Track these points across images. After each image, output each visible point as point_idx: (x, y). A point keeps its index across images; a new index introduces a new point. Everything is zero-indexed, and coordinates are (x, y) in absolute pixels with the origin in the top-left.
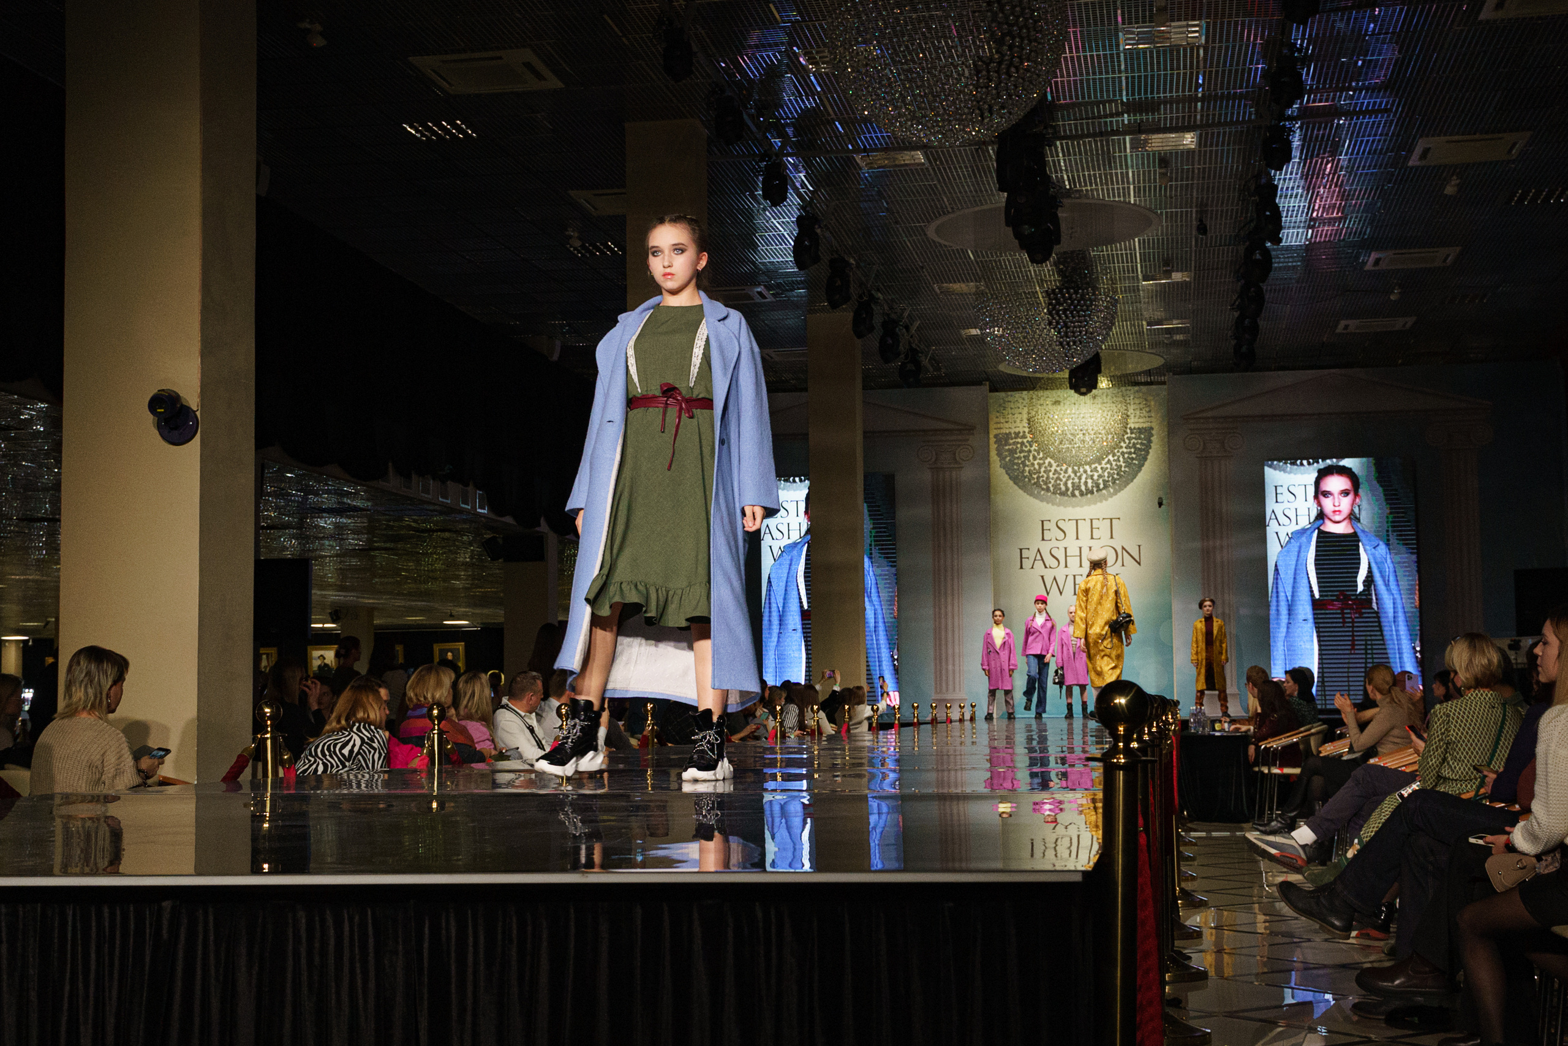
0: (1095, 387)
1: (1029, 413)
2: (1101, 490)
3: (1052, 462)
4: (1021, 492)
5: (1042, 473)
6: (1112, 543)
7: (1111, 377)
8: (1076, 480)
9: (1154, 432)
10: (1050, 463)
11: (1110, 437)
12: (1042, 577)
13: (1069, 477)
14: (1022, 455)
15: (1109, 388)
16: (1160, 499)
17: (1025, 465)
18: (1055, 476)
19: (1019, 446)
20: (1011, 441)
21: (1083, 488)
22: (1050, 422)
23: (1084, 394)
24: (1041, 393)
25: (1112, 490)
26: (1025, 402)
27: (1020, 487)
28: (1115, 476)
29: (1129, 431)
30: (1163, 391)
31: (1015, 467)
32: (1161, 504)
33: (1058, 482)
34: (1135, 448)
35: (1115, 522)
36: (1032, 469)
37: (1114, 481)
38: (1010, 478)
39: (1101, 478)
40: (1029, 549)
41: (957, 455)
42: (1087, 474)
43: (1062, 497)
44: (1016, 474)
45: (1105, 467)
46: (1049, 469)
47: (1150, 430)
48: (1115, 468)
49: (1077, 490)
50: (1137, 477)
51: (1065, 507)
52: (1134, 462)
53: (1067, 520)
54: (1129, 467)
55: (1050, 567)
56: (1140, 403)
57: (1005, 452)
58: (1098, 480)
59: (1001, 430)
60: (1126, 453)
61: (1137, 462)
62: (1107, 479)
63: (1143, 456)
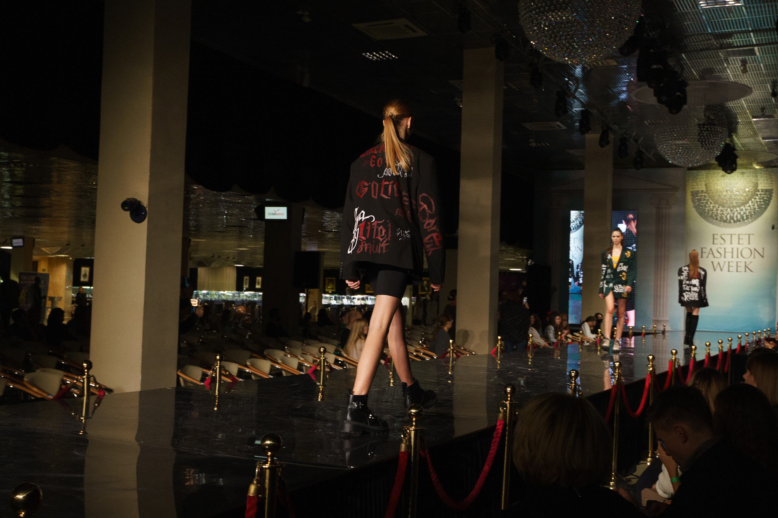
1: (706, 181)
2: (745, 220)
3: (720, 205)
4: (703, 220)
5: (714, 211)
6: (749, 246)
8: (732, 215)
9: (774, 191)
10: (718, 206)
11: (748, 194)
12: (712, 262)
14: (705, 201)
16: (773, 225)
17: (705, 206)
18: (721, 212)
19: (703, 197)
20: (699, 195)
21: (735, 219)
22: (718, 186)
25: (750, 220)
26: (707, 176)
27: (703, 218)
28: (752, 213)
31: (701, 207)
32: (773, 228)
33: (723, 215)
34: (764, 200)
35: (751, 236)
36: (709, 208)
37: (752, 215)
38: (698, 213)
39: (745, 214)
40: (706, 248)
41: (669, 201)
42: (738, 212)
43: (724, 223)
44: (701, 211)
45: (747, 208)
46: (718, 209)
47: (771, 190)
48: (753, 209)
49: (732, 220)
50: (764, 214)
51: (725, 228)
52: (762, 206)
53: (726, 234)
54: (760, 209)
55: (717, 257)
56: (767, 177)
57: (696, 200)
58: (743, 215)
59: (695, 189)
60: (759, 202)
61: (764, 207)
62: (748, 215)
63: (767, 203)
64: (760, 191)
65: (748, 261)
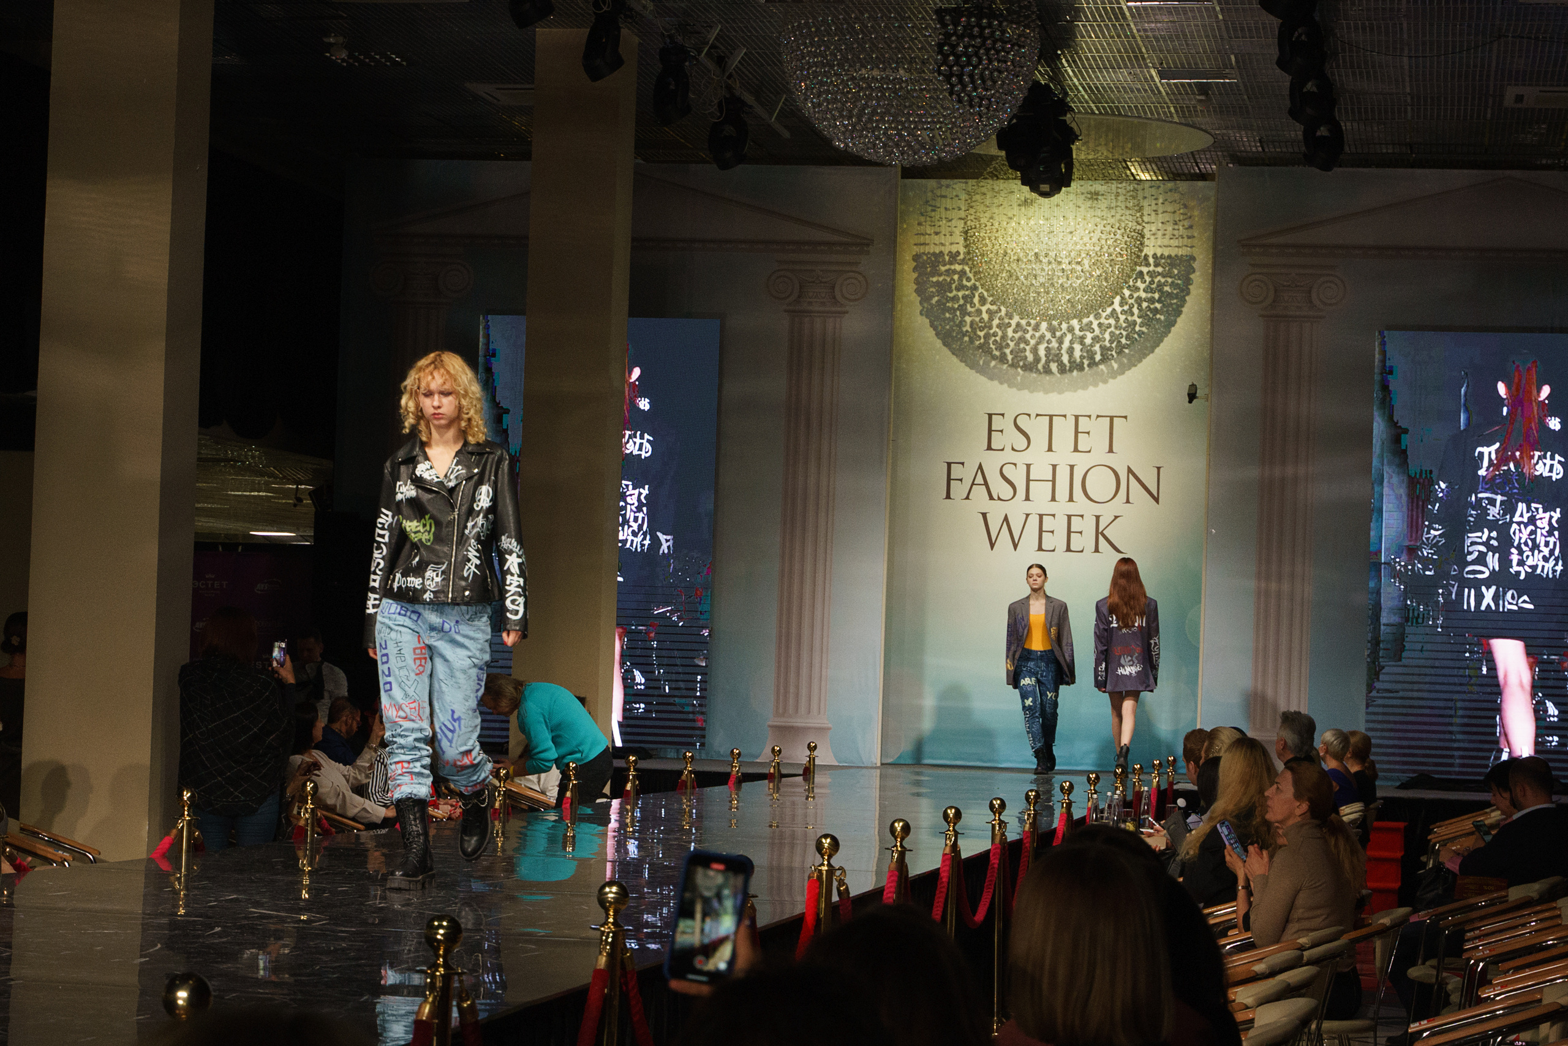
0: (1068, 182)
2: (1097, 364)
3: (1013, 308)
4: (955, 359)
5: (995, 329)
6: (1110, 459)
8: (1054, 344)
9: (1195, 265)
10: (1008, 310)
11: (1118, 269)
12: (984, 515)
13: (1042, 337)
14: (960, 294)
16: (1192, 386)
17: (965, 313)
18: (1017, 336)
19: (956, 277)
20: (943, 269)
21: (1065, 359)
24: (998, 184)
25: (1115, 366)
27: (953, 352)
28: (1123, 341)
31: (947, 315)
32: (1192, 397)
33: (1022, 346)
34: (1161, 291)
35: (1117, 422)
36: (977, 319)
37: (1120, 349)
38: (937, 335)
39: (1098, 342)
40: (963, 464)
41: (837, 289)
42: (1073, 334)
43: (1027, 374)
44: (948, 327)
45: (1107, 322)
46: (1007, 321)
47: (1188, 261)
48: (1124, 325)
49: (1054, 362)
50: (1162, 345)
51: (1032, 392)
52: (1158, 316)
53: (1033, 416)
54: (1150, 326)
55: (999, 499)
56: (1174, 212)
57: (931, 287)
58: (1092, 346)
59: (927, 247)
60: (1145, 301)
61: (1162, 318)
62: (1108, 345)
63: (1174, 306)
64: (1151, 260)
65: (1106, 513)
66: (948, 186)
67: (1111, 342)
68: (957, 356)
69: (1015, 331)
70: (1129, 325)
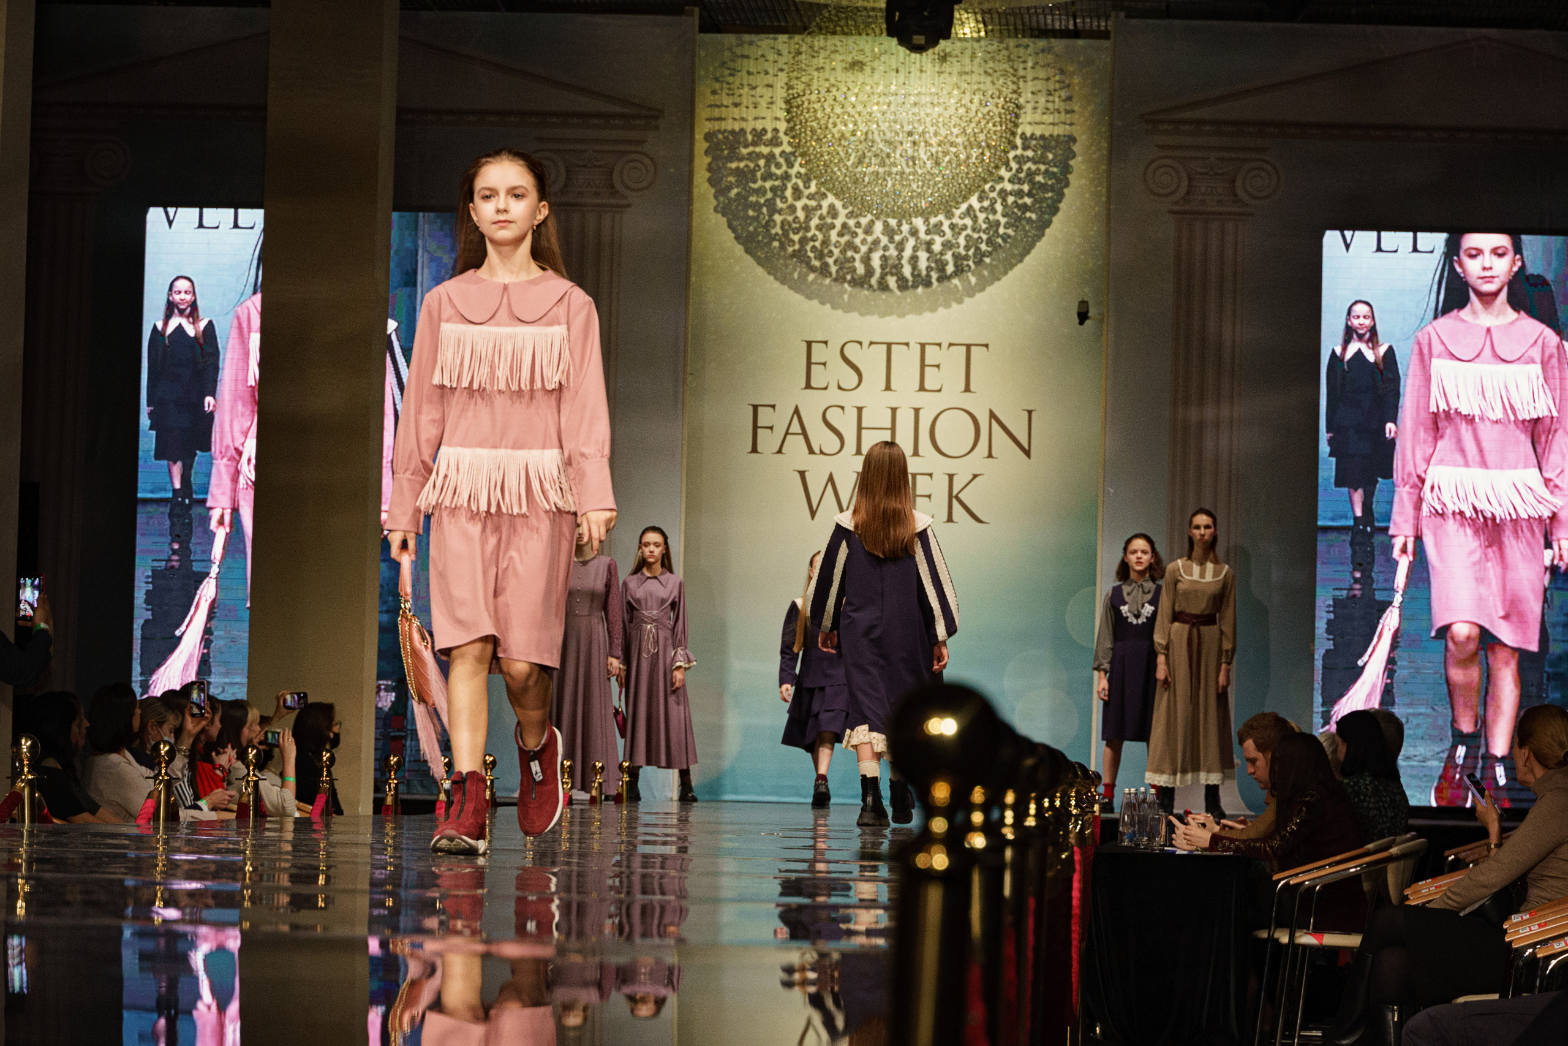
0: (947, 35)
1: (790, 87)
2: (949, 278)
3: (838, 204)
4: (760, 271)
5: (813, 231)
6: (967, 401)
7: (983, 12)
8: (893, 252)
9: (1076, 148)
10: (832, 207)
11: (975, 153)
12: (802, 474)
14: (768, 184)
15: (979, 39)
16: (1083, 304)
17: (773, 210)
18: (846, 238)
19: (762, 162)
20: (744, 151)
21: (907, 271)
22: (838, 110)
23: (919, 49)
24: (819, 41)
25: (973, 280)
26: (782, 61)
27: (760, 262)
28: (983, 247)
29: (1019, 142)
30: (1101, 53)
31: (751, 213)
32: (1083, 316)
33: (849, 254)
34: (1032, 182)
35: (973, 348)
36: (790, 218)
37: (979, 257)
38: (737, 238)
39: (950, 249)
40: (773, 407)
41: (616, 174)
42: (918, 238)
43: (857, 290)
44: (751, 229)
45: (961, 222)
46: (829, 220)
47: (1067, 142)
48: (984, 226)
49: (892, 275)
50: (1034, 252)
51: (862, 314)
52: (1028, 214)
53: (866, 344)
54: (1017, 227)
55: (822, 452)
56: (1048, 79)
57: (729, 175)
58: (942, 254)
59: (723, 123)
60: (1011, 193)
61: (1034, 216)
62: (963, 253)
63: (1049, 201)
65: (962, 471)
66: (751, 43)
67: (967, 248)
68: (762, 266)
69: (841, 234)
70: (991, 226)
